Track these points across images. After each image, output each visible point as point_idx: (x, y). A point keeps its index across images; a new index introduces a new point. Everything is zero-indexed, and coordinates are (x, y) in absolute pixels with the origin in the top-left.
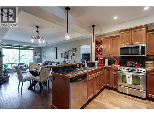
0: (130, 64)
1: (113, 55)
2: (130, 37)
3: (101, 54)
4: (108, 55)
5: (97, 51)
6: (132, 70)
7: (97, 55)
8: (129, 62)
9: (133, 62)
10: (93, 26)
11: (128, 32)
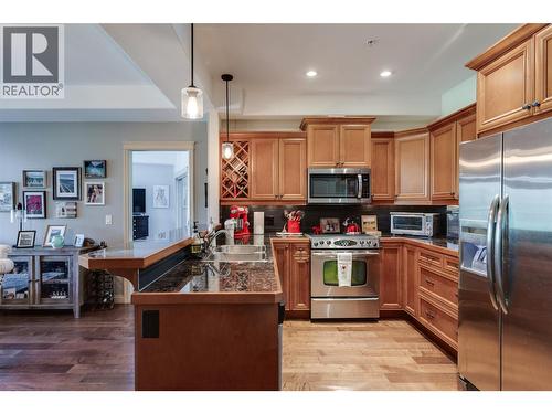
0: (327, 227)
1: (288, 196)
2: (337, 143)
3: (242, 195)
4: (272, 196)
5: (228, 183)
6: (350, 244)
7: (229, 195)
8: (324, 221)
9: (336, 221)
10: (227, 78)
11: (332, 129)
